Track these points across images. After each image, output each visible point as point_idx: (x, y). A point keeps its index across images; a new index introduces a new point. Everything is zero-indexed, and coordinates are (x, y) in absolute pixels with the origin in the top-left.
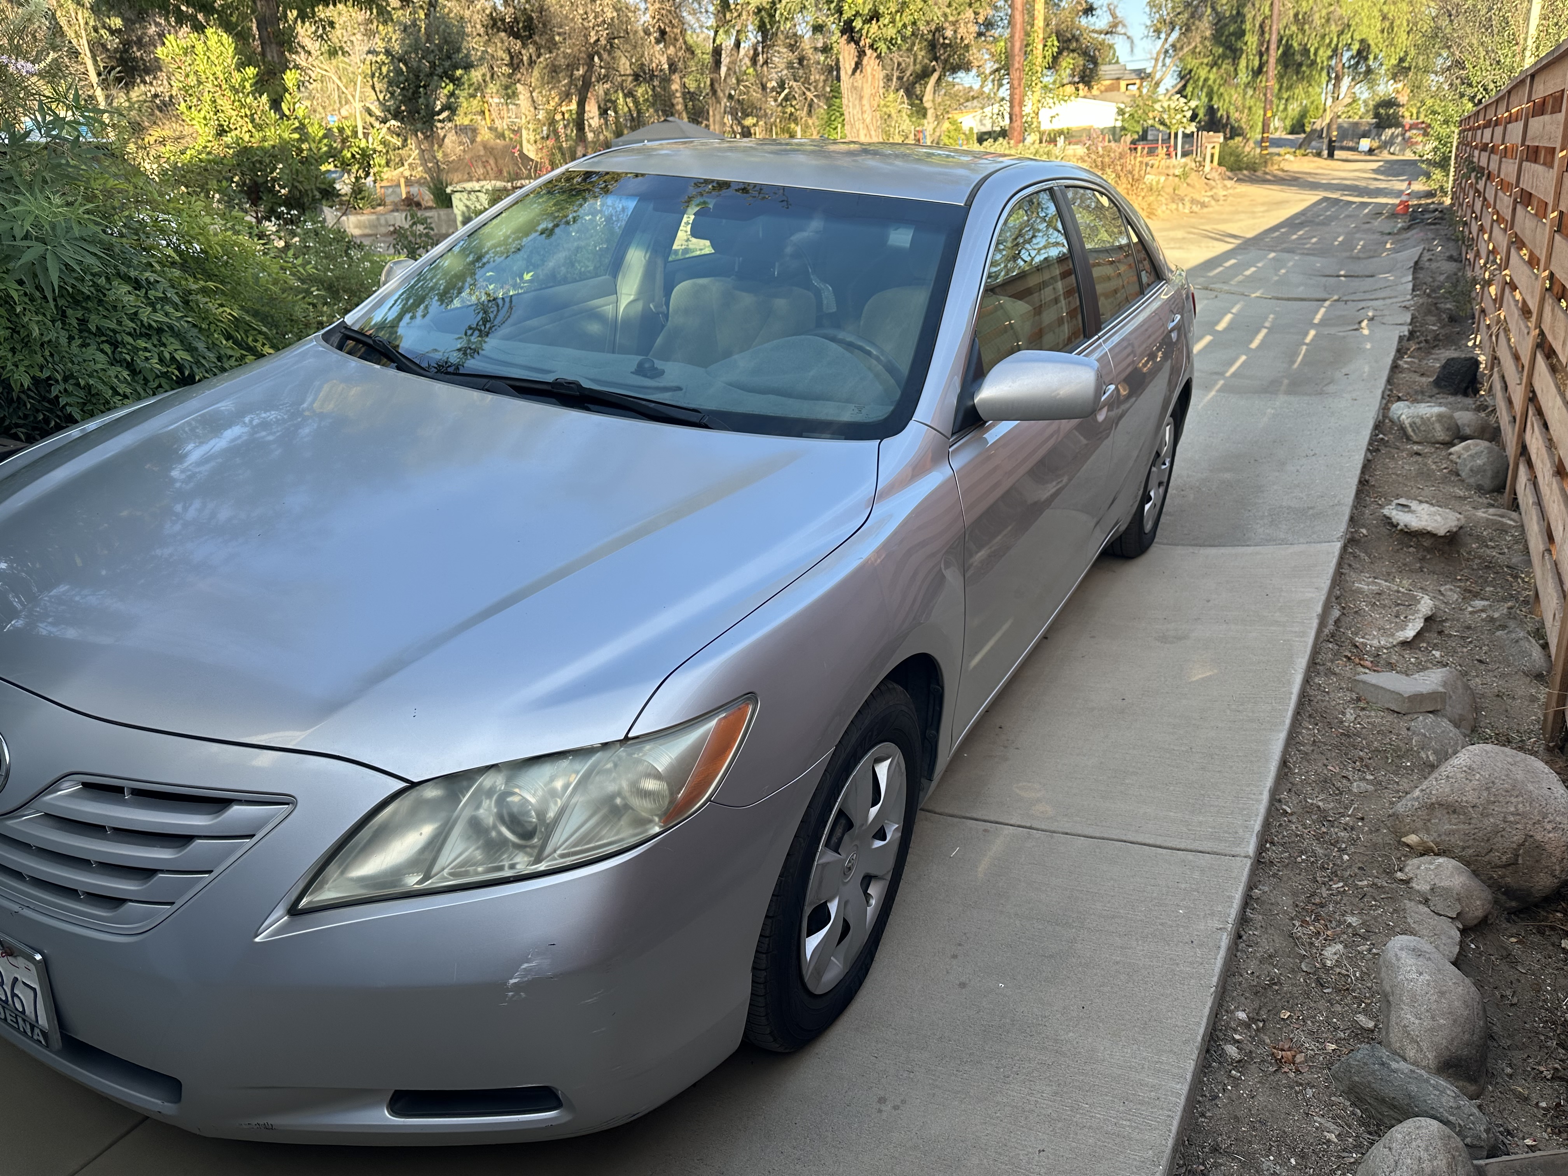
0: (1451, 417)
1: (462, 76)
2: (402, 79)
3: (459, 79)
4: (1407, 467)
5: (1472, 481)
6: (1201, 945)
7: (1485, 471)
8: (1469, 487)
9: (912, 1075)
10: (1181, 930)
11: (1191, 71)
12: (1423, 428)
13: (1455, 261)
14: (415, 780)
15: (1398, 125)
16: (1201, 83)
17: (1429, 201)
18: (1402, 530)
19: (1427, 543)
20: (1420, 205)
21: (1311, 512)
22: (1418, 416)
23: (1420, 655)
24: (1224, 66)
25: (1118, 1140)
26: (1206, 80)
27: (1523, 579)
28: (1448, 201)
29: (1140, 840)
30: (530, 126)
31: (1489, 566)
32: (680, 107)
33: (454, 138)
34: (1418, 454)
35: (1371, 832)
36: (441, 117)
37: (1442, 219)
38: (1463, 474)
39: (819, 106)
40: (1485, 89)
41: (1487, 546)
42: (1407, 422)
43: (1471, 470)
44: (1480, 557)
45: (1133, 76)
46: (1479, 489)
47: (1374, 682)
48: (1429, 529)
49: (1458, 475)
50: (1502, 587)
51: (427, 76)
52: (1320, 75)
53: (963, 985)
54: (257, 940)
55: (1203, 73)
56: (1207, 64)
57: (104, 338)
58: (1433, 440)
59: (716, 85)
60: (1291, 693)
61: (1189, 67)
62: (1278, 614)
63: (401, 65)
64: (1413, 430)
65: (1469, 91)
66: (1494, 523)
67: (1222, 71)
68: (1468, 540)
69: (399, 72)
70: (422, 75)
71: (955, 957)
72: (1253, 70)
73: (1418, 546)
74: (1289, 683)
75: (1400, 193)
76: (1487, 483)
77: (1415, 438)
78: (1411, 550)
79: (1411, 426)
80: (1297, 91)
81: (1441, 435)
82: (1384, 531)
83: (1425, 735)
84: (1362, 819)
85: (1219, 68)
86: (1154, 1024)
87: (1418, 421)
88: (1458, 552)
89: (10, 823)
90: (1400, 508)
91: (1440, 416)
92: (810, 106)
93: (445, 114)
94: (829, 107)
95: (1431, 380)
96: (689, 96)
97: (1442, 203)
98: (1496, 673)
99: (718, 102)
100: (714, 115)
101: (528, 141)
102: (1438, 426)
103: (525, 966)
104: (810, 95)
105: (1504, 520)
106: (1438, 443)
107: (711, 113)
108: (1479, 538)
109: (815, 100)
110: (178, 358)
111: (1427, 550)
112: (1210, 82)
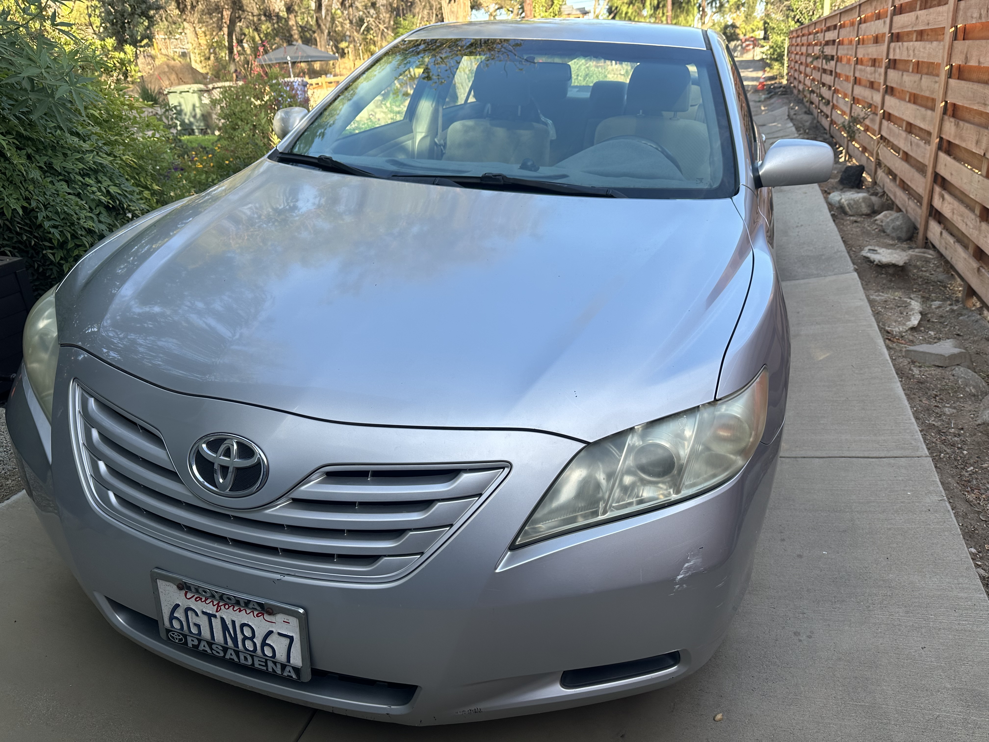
0: (870, 199)
1: (154, 15)
2: (111, 17)
3: (152, 17)
4: (854, 229)
5: (894, 235)
6: (936, 511)
7: (902, 228)
8: (893, 239)
9: (806, 616)
10: (917, 504)
11: (617, 8)
12: (855, 206)
13: (808, 114)
14: (591, 441)
15: (738, 39)
16: (623, 15)
17: (773, 82)
18: (877, 265)
19: (891, 271)
20: (772, 84)
21: (823, 257)
22: (851, 199)
23: (923, 335)
24: (637, 4)
25: (967, 634)
26: (626, 13)
27: (949, 288)
28: (784, 82)
29: (854, 455)
30: (196, 51)
31: (927, 282)
32: (296, 37)
33: (143, 60)
34: (856, 222)
35: (971, 436)
36: (143, 44)
37: (786, 91)
38: (888, 231)
39: (388, 34)
40: (801, 13)
41: (922, 271)
42: (845, 203)
43: (893, 228)
44: (921, 277)
45: (578, 12)
46: (899, 239)
47: (921, 350)
48: (893, 262)
49: (884, 232)
50: (940, 293)
51: (130, 15)
52: (693, 9)
53: (800, 556)
54: (497, 571)
55: (624, 9)
56: (626, 3)
57: (60, 177)
58: (860, 213)
59: (320, 22)
60: (887, 360)
61: (615, 5)
62: (846, 316)
63: (109, 7)
64: (849, 208)
65: (792, 14)
66: (921, 257)
67: (636, 7)
68: (910, 268)
69: (109, 13)
70: (126, 15)
71: (783, 540)
72: (654, 6)
73: (887, 273)
74: (882, 354)
75: (757, 79)
76: (904, 235)
77: (850, 213)
78: (883, 276)
79: (848, 205)
80: (680, 19)
81: (865, 209)
82: (866, 265)
83: (965, 378)
84: (962, 429)
85: (634, 5)
86: (940, 561)
87: (852, 202)
88: (907, 275)
89: (268, 511)
90: (871, 251)
91: (864, 199)
92: (382, 34)
93: (145, 41)
94: (395, 34)
95: (837, 180)
96: (303, 29)
97: (782, 83)
98: (969, 341)
99: (322, 32)
100: (320, 41)
101: (196, 62)
102: (863, 205)
103: (686, 565)
104: (382, 27)
105: (926, 255)
106: (863, 215)
107: (318, 40)
108: (916, 267)
109: (385, 30)
110: (111, 191)
111: (893, 275)
112: (629, 14)
